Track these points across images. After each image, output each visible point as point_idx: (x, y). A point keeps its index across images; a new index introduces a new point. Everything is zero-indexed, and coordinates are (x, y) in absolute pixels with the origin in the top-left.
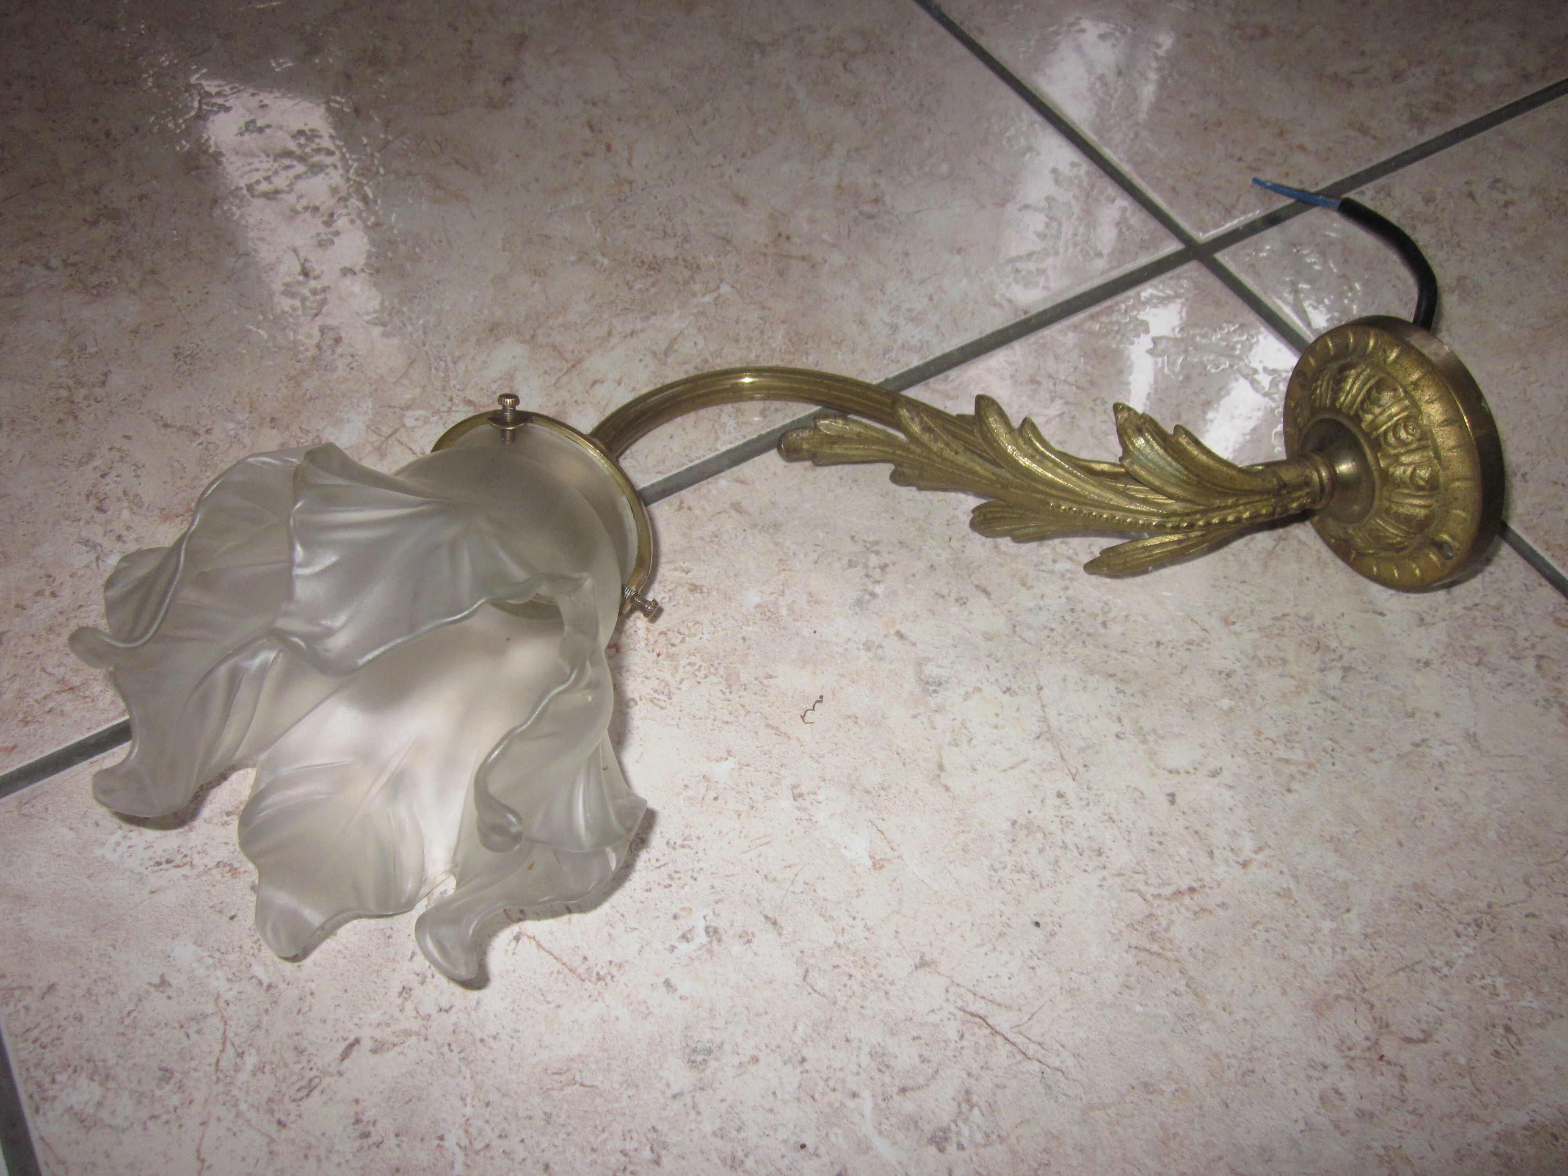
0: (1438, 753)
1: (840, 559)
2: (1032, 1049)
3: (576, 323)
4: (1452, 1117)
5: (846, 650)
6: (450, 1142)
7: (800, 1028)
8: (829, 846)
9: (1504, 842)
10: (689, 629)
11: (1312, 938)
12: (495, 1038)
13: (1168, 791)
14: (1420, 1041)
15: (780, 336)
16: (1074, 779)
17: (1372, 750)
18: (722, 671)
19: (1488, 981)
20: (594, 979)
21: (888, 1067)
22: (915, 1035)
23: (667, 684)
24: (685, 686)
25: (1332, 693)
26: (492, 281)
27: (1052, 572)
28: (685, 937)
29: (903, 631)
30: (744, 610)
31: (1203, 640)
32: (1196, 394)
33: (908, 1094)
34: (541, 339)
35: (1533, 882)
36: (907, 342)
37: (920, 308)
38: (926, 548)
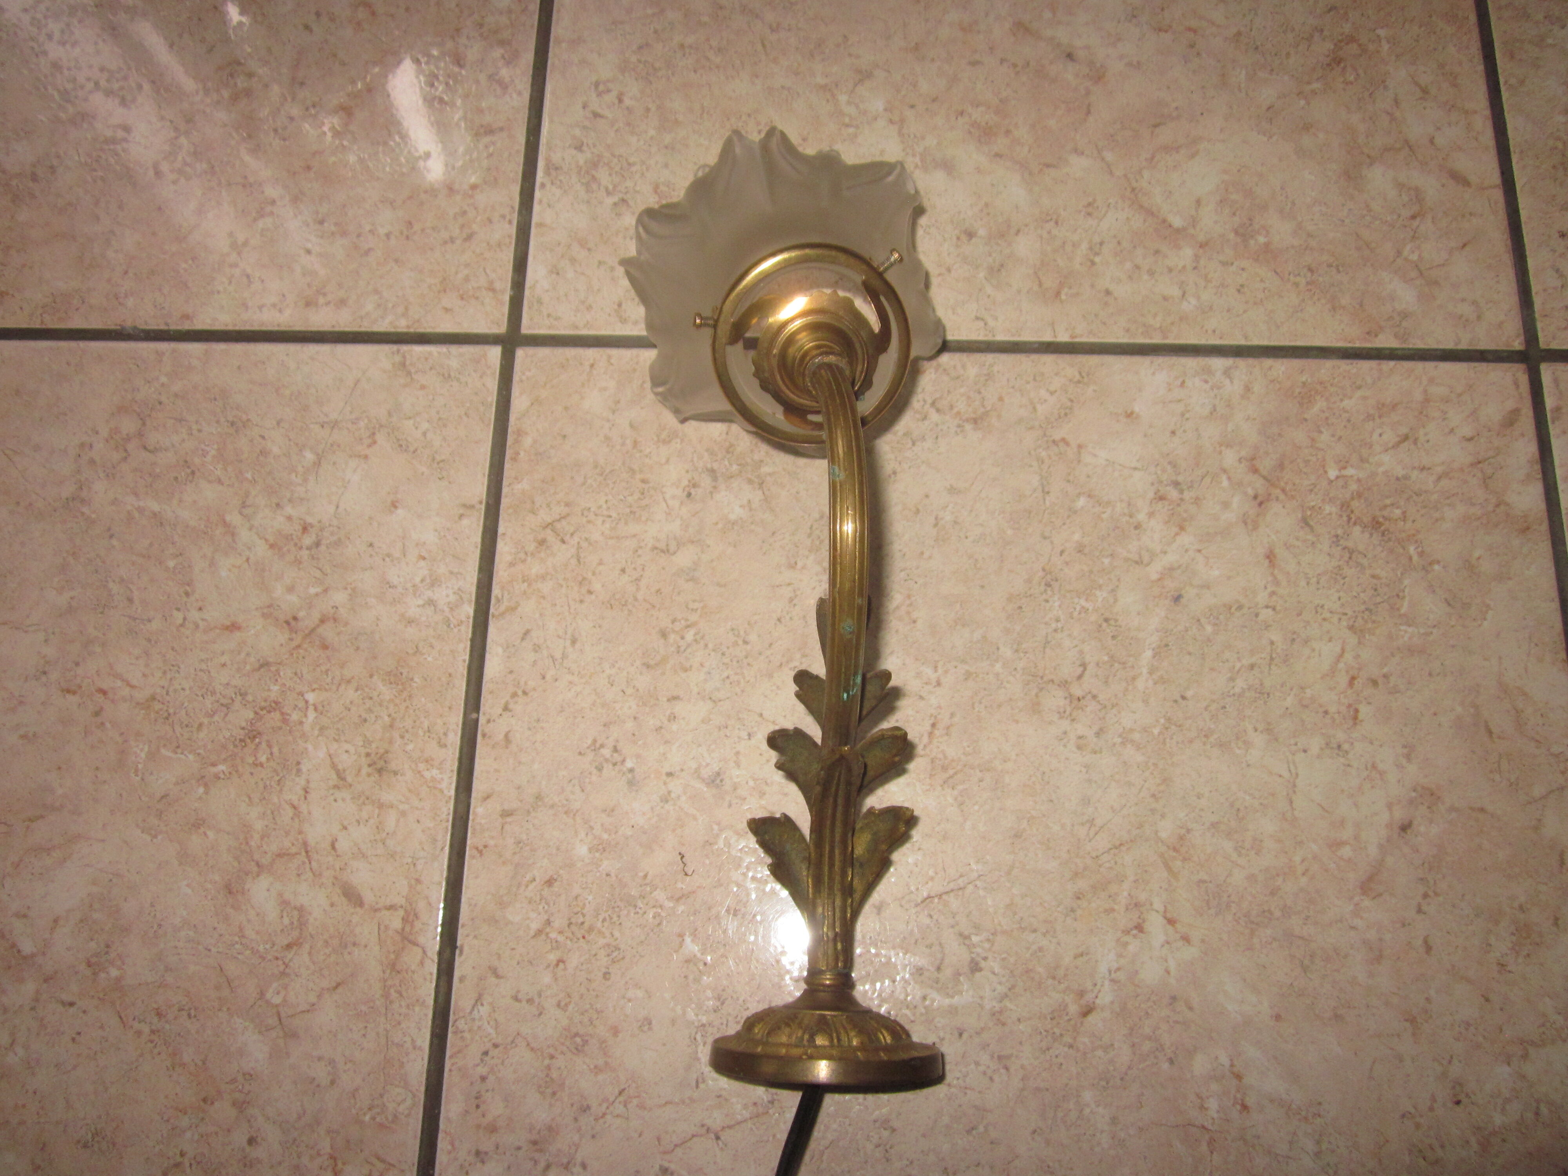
0: (948, 517)
1: (590, 773)
2: (961, 882)
3: (267, 826)
5: (658, 815)
9: (1017, 529)
10: (577, 905)
11: (999, 682)
14: (1083, 672)
15: (382, 688)
17: (922, 553)
18: (622, 904)
19: (1078, 608)
20: (770, 1106)
22: (913, 941)
23: (608, 945)
24: (617, 934)
26: (181, 864)
27: (689, 646)
29: (668, 770)
30: (587, 861)
32: (623, 444)
33: (942, 967)
34: (265, 861)
35: (1047, 534)
36: (449, 603)
37: (426, 572)
38: (620, 712)
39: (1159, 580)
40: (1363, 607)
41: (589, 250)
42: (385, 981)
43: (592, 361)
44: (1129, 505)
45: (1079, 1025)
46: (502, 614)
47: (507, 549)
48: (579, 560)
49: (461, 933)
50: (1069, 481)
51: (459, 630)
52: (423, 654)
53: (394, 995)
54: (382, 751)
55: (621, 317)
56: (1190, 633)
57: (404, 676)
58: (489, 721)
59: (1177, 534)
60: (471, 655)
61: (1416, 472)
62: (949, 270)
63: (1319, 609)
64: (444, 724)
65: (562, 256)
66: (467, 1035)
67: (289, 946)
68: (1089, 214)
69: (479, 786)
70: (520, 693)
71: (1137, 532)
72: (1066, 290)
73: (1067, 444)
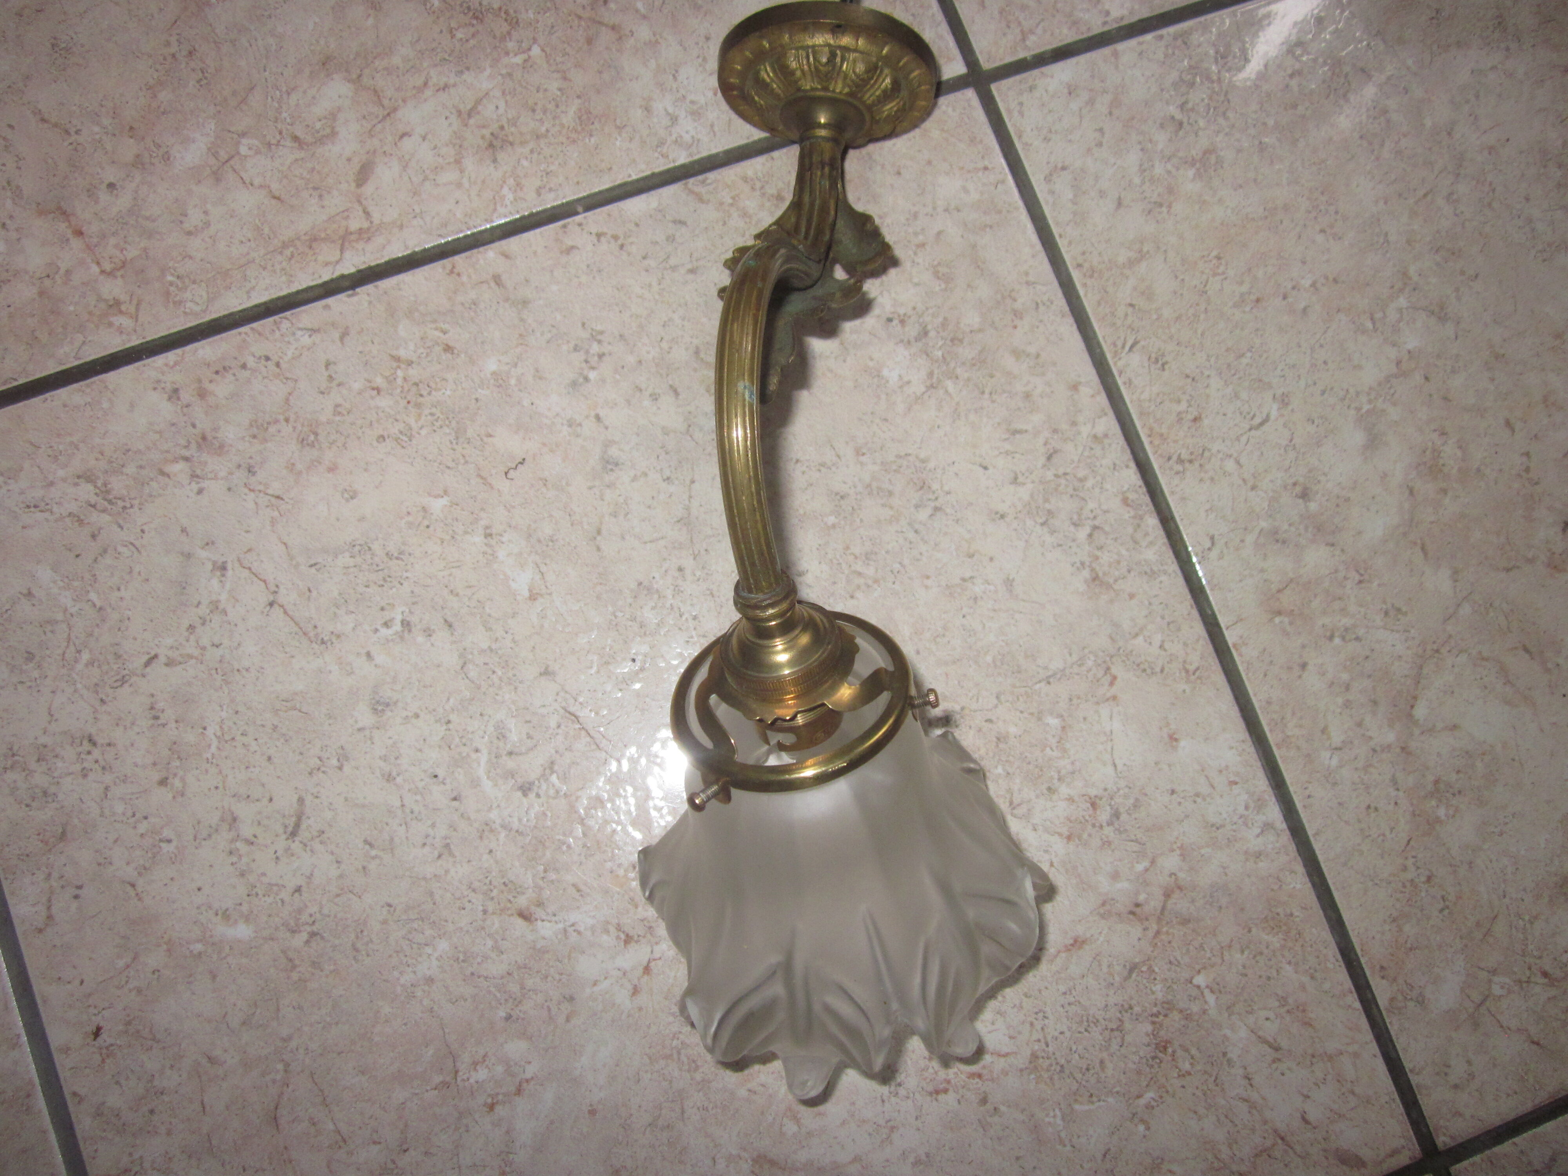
0: (978, 588)
1: (568, 342)
2: (604, 744)
3: (398, 68)
5: (553, 423)
6: (210, 732)
7: (452, 700)
8: (502, 577)
9: (995, 666)
10: (437, 384)
12: (247, 670)
15: (572, 112)
17: (928, 577)
18: (454, 424)
20: (319, 642)
21: (504, 737)
22: (528, 719)
23: (411, 429)
24: (424, 432)
25: (917, 526)
26: (332, 8)
28: (386, 625)
29: (601, 414)
30: (482, 374)
31: (834, 465)
32: (916, 234)
33: (513, 756)
34: (365, 80)
35: (1002, 698)
36: (681, 137)
38: (640, 344)
40: (1063, 1061)
41: (1110, 113)
42: (298, 239)
43: (990, 166)
44: (1073, 773)
45: (510, 912)
46: (692, 192)
49: (370, 288)
50: (1071, 700)
51: (658, 158)
52: (620, 135)
53: (288, 252)
54: (511, 139)
55: (1051, 175)
57: (592, 127)
58: (580, 225)
59: (1060, 835)
60: (638, 181)
61: (1241, 1071)
62: (1253, 488)
63: (1041, 1015)
64: (560, 185)
65: (1091, 90)
66: (277, 333)
67: (296, 139)
68: (1386, 613)
69: (513, 244)
70: (619, 242)
71: (1045, 792)
72: (1286, 620)
73: (1112, 684)
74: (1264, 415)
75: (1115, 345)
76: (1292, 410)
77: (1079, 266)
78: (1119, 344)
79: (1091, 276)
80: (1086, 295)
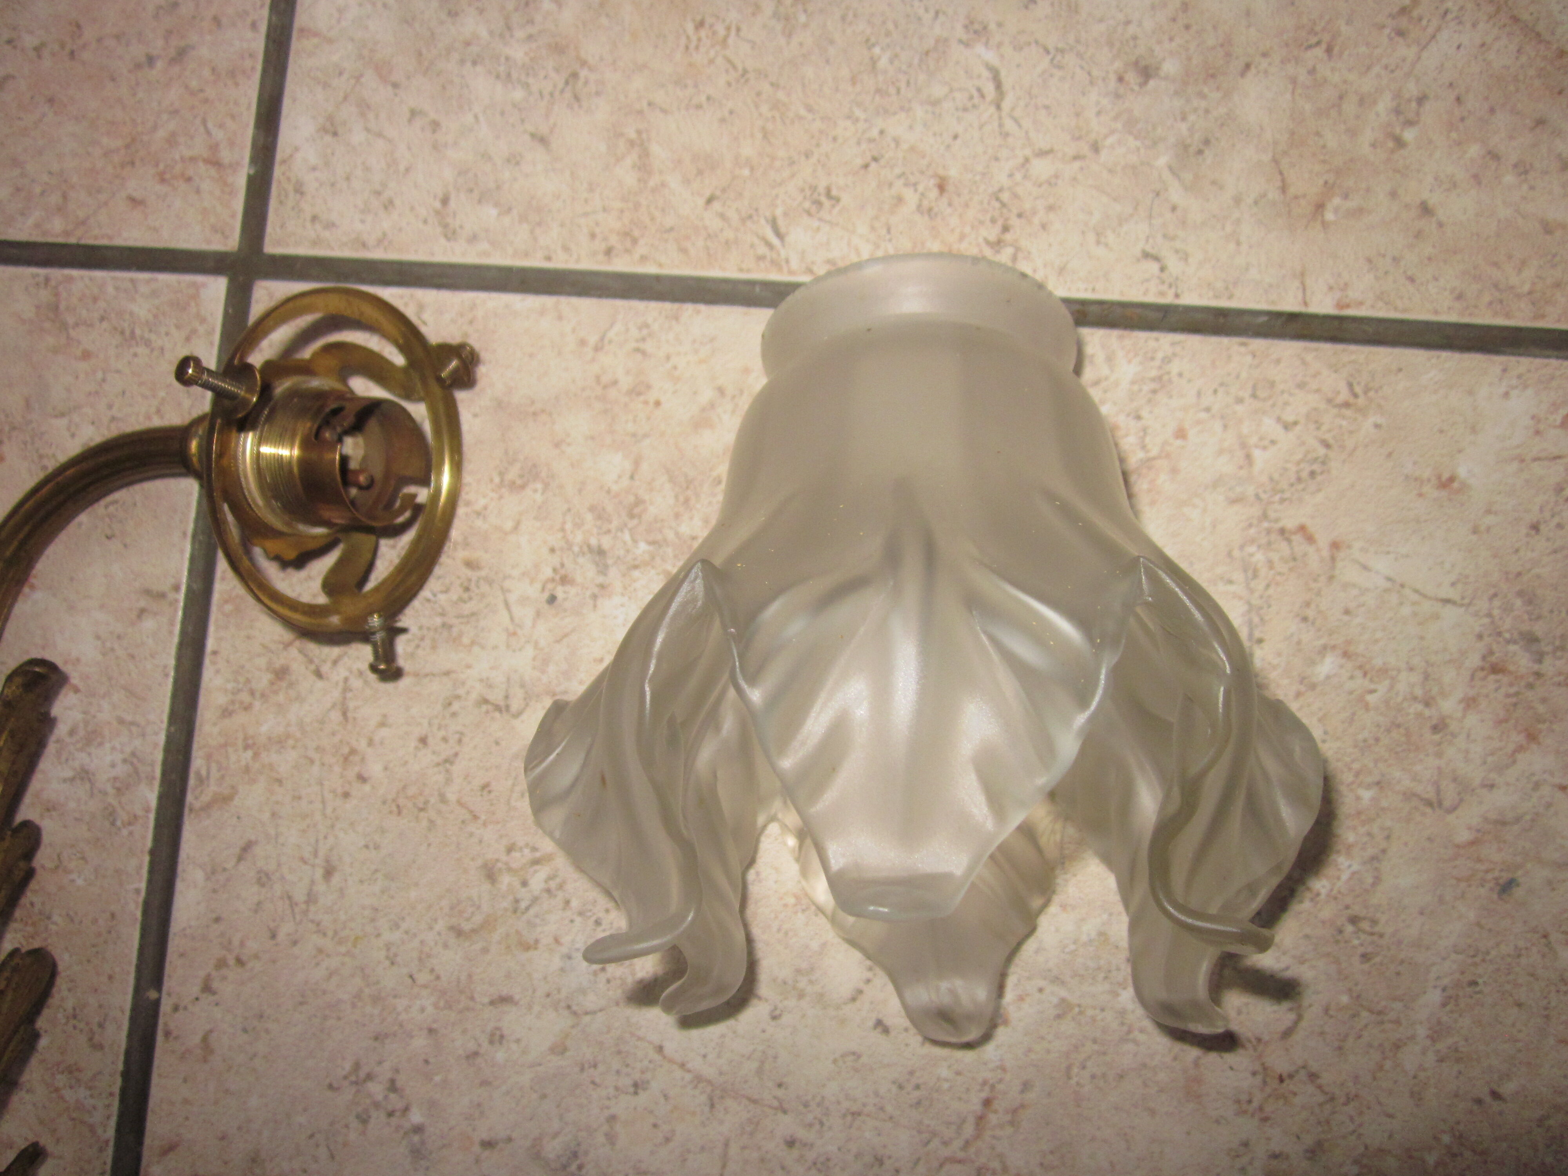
1: (347, 1126)
4: (1381, 1067)
11: (1125, 1028)
13: (871, 1023)
14: (1296, 1023)
16: (785, 1112)
29: (485, 1136)
36: (115, 779)
37: (80, 716)
38: (403, 1016)
39: (1472, 843)
41: (395, 85)
44: (1427, 677)
46: (207, 807)
47: (218, 681)
48: (345, 714)
50: (1305, 619)
51: (131, 833)
52: (71, 872)
55: (446, 226)
56: (1524, 961)
57: (36, 910)
58: (176, 1008)
59: (1520, 749)
60: (150, 882)
62: (1096, 148)
64: (100, 1006)
65: (345, 98)
68: (1401, 33)
69: (157, 1127)
70: (232, 962)
71: (1437, 737)
72: (1337, 201)
73: (1310, 539)
74: (986, 74)
75: (761, 258)
76: (1000, 25)
77: (609, 252)
78: (762, 250)
79: (635, 241)
80: (660, 265)
